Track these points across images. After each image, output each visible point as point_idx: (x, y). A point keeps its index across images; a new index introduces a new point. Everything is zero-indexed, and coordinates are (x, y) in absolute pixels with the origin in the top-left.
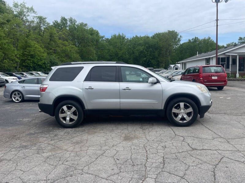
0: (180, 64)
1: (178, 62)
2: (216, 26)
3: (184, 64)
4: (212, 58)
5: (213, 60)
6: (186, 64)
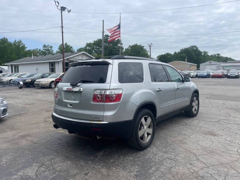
0: (7, 67)
1: (5, 64)
2: (62, 33)
3: (15, 66)
4: (58, 62)
5: (59, 64)
6: (18, 67)
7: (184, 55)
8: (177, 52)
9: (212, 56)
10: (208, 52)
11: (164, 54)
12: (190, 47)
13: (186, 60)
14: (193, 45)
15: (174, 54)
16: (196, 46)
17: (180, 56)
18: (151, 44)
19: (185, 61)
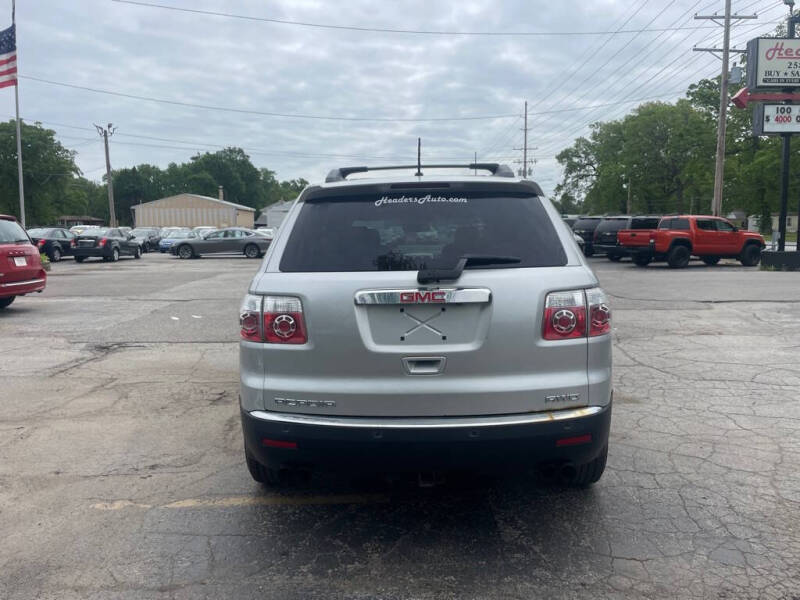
7: (206, 175)
8: (179, 164)
9: (286, 184)
10: (273, 172)
11: (131, 168)
12: (224, 152)
13: (221, 193)
14: (232, 147)
15: (168, 170)
16: (240, 151)
17: (195, 179)
18: (109, 126)
19: (218, 198)
